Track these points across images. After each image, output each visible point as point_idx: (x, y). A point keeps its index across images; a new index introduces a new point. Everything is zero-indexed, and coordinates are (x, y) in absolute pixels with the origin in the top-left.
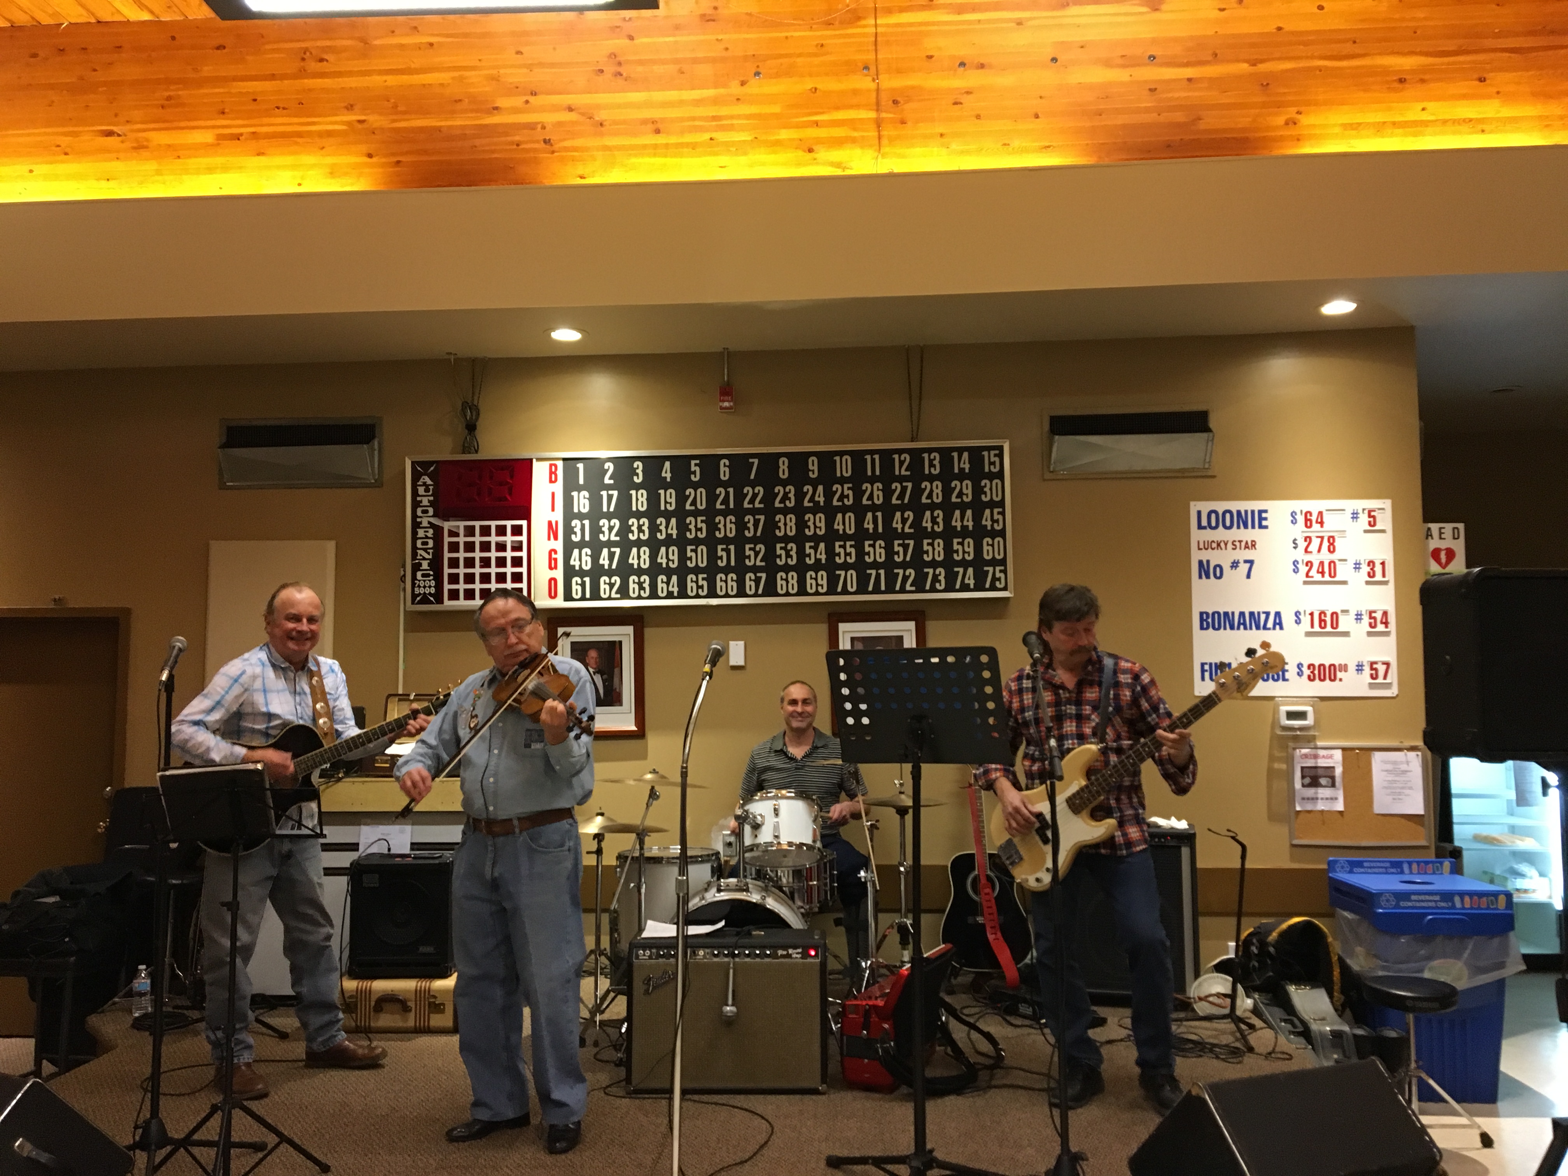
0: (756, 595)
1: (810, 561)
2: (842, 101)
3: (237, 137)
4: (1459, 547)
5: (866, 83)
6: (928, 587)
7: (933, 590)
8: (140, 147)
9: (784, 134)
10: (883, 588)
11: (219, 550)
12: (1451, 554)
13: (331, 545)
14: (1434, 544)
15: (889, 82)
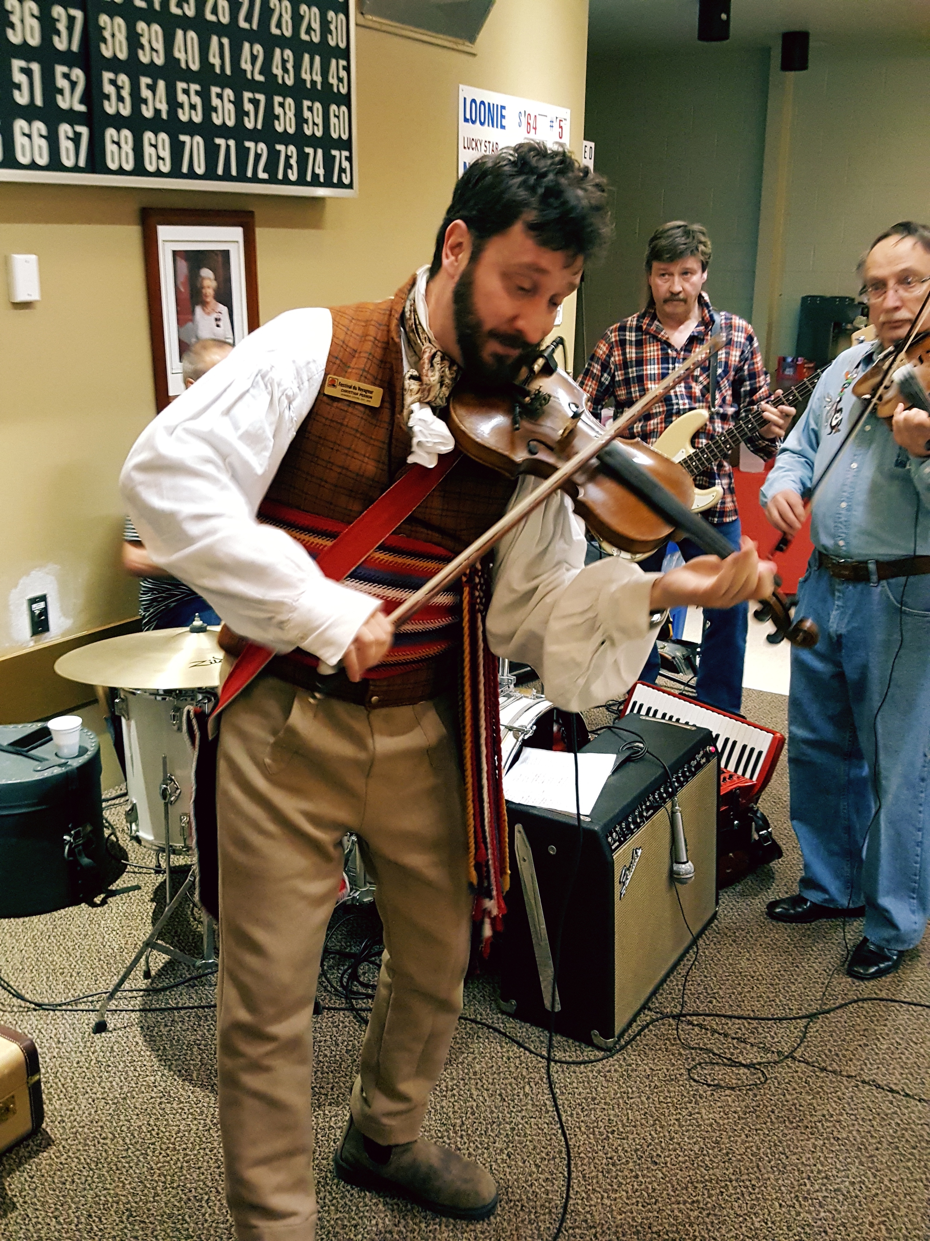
0: (76, 169)
1: (147, 112)
6: (280, 176)
7: (286, 181)
10: (234, 172)
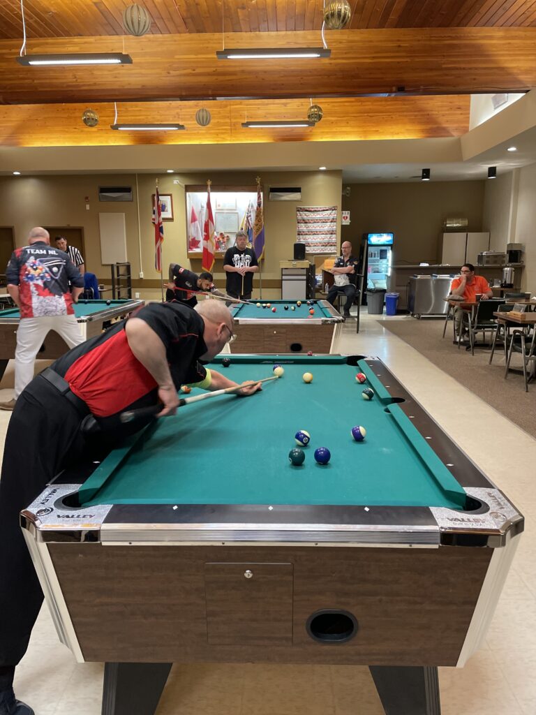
2: (224, 124)
3: (102, 130)
4: (349, 216)
5: (228, 121)
8: (82, 131)
9: (213, 131)
11: (101, 215)
12: (347, 217)
13: (124, 214)
14: (344, 215)
15: (233, 121)
